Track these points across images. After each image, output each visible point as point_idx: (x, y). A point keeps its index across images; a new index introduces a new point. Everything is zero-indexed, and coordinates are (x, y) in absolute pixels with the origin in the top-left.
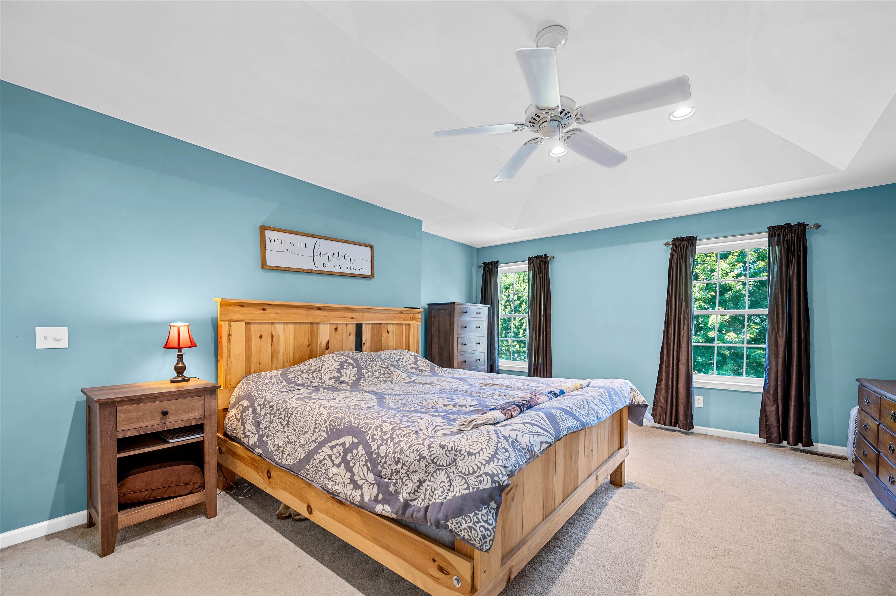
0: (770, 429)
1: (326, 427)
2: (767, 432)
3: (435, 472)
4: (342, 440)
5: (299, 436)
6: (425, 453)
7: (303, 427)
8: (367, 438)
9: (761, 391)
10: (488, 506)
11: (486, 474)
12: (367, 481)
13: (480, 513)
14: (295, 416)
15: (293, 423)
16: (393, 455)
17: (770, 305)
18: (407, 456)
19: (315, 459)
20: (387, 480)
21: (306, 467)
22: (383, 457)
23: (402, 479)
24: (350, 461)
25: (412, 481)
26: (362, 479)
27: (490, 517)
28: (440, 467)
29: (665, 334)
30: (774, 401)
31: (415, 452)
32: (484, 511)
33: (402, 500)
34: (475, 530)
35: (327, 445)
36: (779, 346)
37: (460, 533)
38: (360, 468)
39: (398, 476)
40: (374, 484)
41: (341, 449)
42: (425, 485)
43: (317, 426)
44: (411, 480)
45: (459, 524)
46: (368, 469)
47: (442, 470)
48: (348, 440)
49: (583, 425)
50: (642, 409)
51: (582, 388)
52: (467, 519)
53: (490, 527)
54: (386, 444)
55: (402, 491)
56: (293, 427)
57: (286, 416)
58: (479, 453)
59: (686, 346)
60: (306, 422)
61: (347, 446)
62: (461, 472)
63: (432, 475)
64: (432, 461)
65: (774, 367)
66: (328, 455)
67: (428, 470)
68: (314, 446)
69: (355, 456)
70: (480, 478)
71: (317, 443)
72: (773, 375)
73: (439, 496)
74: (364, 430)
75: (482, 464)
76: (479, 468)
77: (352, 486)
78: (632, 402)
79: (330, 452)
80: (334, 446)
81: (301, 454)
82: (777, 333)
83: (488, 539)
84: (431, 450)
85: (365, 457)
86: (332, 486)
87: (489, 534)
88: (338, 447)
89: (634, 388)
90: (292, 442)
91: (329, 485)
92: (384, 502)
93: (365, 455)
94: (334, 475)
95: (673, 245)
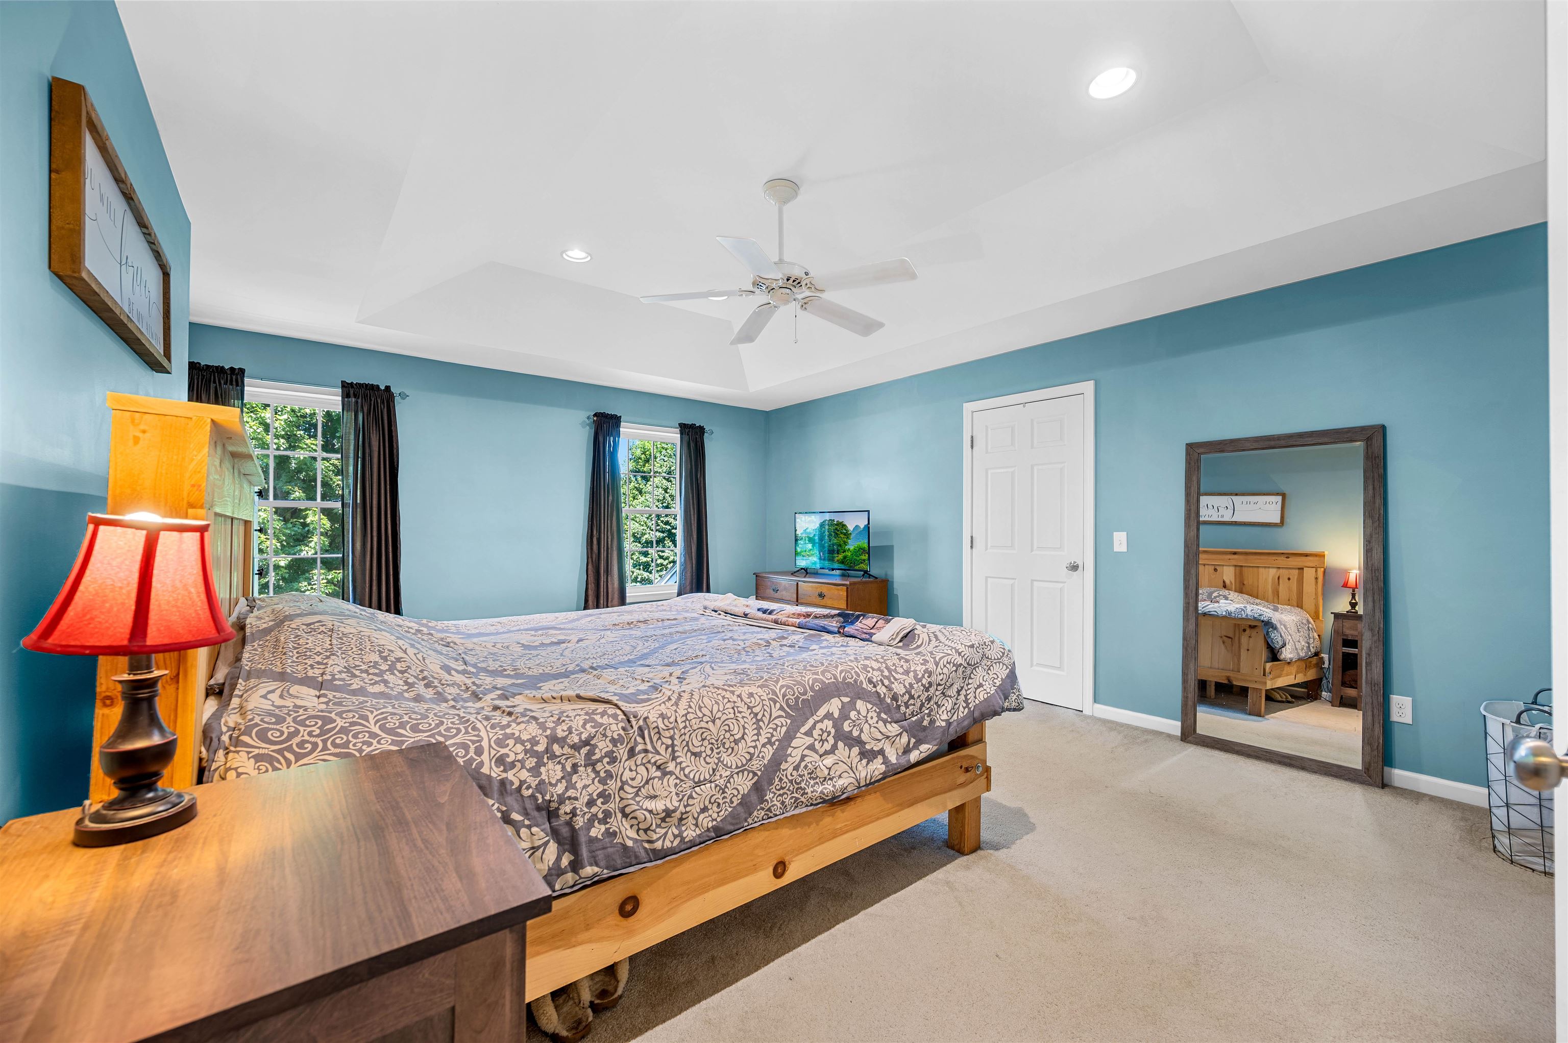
1: (782, 708)
3: (972, 672)
4: (822, 712)
5: (719, 759)
6: (960, 660)
7: (722, 737)
8: (866, 686)
12: (888, 737)
14: (685, 727)
15: (684, 743)
16: (920, 684)
18: (940, 674)
19: (783, 771)
20: (916, 718)
21: (767, 797)
22: (904, 694)
23: (936, 703)
24: (852, 730)
25: (950, 697)
26: (880, 740)
28: (975, 666)
31: (948, 665)
33: (944, 724)
35: (798, 735)
38: (873, 729)
39: (932, 703)
40: (901, 734)
41: (828, 724)
42: (963, 692)
43: (759, 717)
44: (949, 696)
46: (885, 722)
47: (978, 667)
48: (834, 706)
55: (938, 716)
56: (689, 750)
57: (655, 739)
60: (726, 723)
61: (836, 715)
62: (995, 659)
63: (970, 678)
64: (968, 664)
66: (808, 748)
68: (771, 753)
69: (858, 719)
71: (777, 743)
72: (688, 577)
73: (990, 688)
74: (851, 681)
77: (864, 761)
79: (808, 741)
80: (814, 726)
81: (744, 784)
84: (962, 654)
85: (875, 711)
86: (834, 786)
88: (819, 726)
90: (705, 780)
91: (828, 788)
92: (919, 742)
93: (874, 708)
94: (830, 769)
95: (595, 420)
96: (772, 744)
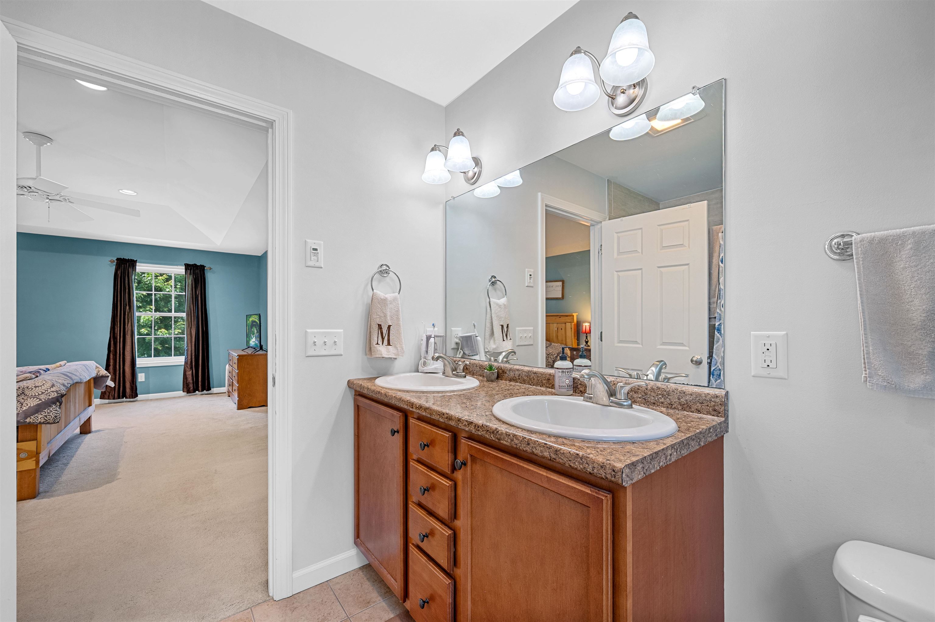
0: (189, 385)
2: (187, 388)
9: (184, 364)
10: (56, 404)
11: (53, 392)
13: (51, 408)
17: (187, 311)
27: (57, 408)
30: (190, 368)
32: (54, 407)
34: (49, 415)
36: (192, 335)
37: (37, 421)
45: (36, 417)
49: (81, 379)
50: (104, 378)
51: (61, 366)
52: (42, 413)
53: (59, 412)
58: (43, 385)
59: (130, 339)
62: (32, 396)
65: (190, 348)
70: (48, 394)
72: (189, 353)
75: (48, 389)
76: (47, 390)
78: (97, 375)
82: (191, 328)
83: (58, 417)
87: (58, 415)
89: (98, 366)
95: (117, 262)
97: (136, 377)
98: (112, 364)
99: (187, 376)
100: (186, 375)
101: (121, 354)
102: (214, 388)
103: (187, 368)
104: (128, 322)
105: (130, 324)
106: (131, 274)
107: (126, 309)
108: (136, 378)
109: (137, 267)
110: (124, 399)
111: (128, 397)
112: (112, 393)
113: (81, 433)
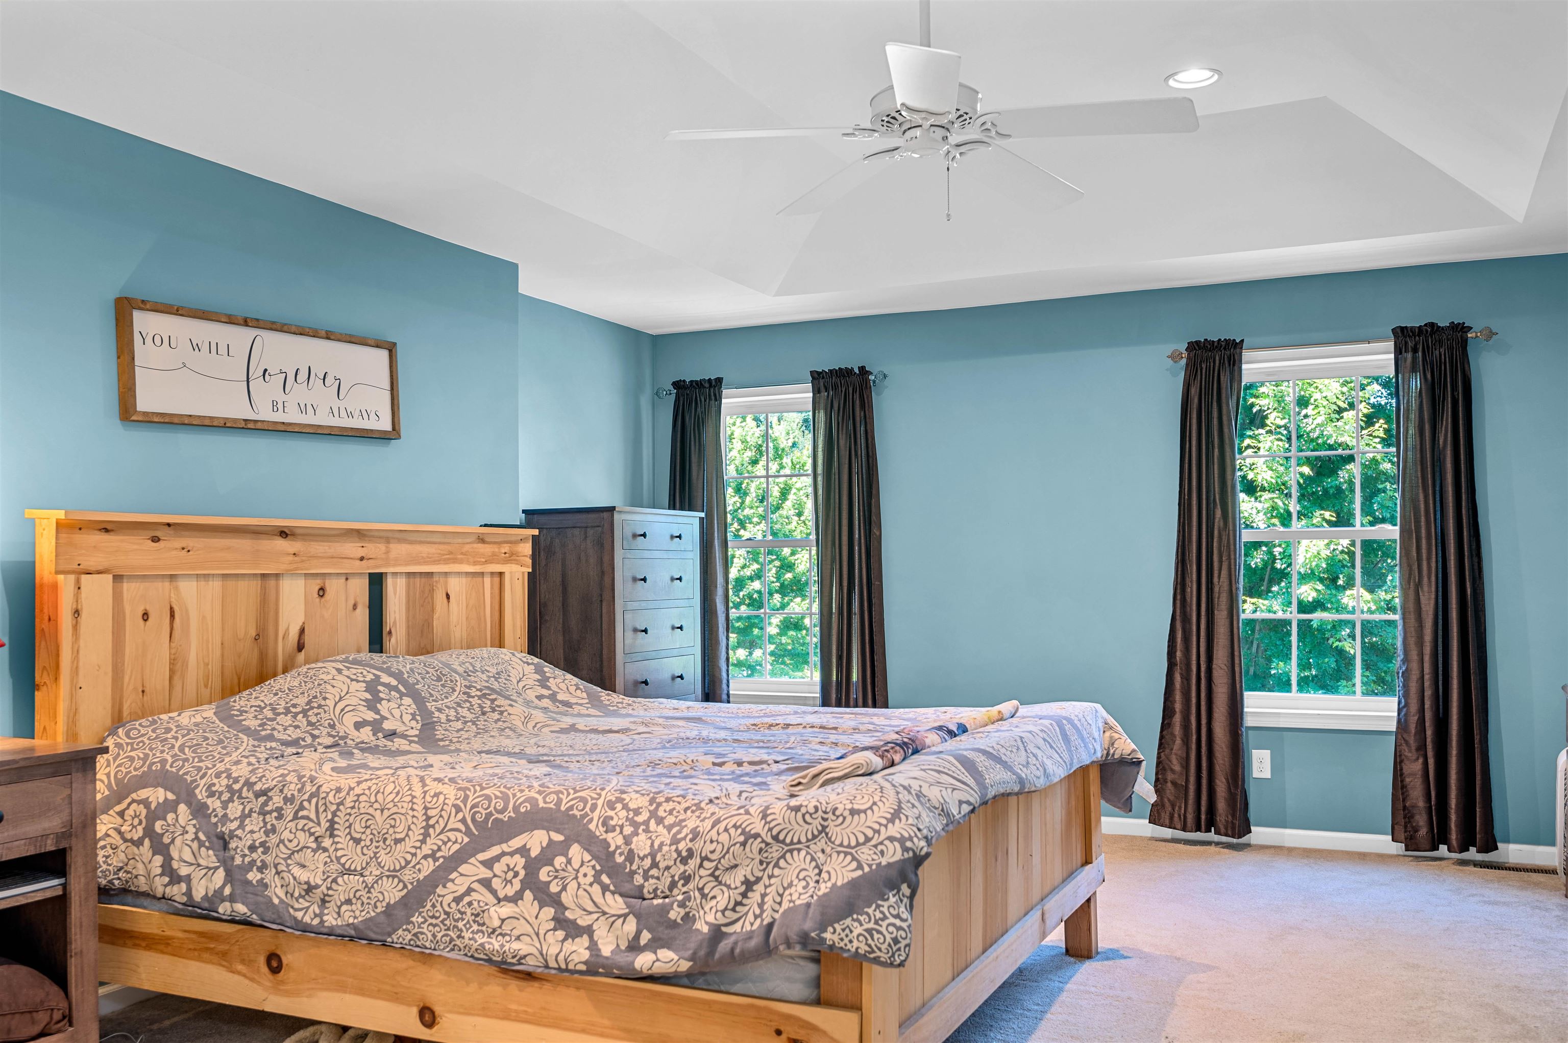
0: (1412, 816)
1: (463, 821)
2: (1406, 827)
3: (783, 857)
4: (516, 843)
5: (376, 853)
6: (758, 827)
7: (385, 831)
8: (592, 827)
9: (1393, 728)
10: (898, 892)
11: (891, 839)
12: (604, 913)
13: (886, 904)
14: (353, 808)
15: (347, 824)
16: (674, 847)
17: (1403, 516)
18: (712, 842)
19: (439, 896)
20: (660, 901)
21: (414, 919)
22: (646, 856)
23: (701, 890)
24: (550, 882)
25: (729, 887)
26: (591, 913)
27: (902, 909)
28: (792, 847)
29: (1178, 591)
30: (1418, 749)
31: (732, 831)
32: (892, 900)
33: (705, 929)
34: (879, 932)
35: (472, 860)
36: (1424, 615)
37: (849, 946)
38: (581, 892)
39: (691, 886)
40: (625, 916)
41: (519, 862)
42: (759, 888)
43: (432, 822)
44: (725, 885)
45: (847, 931)
46: (605, 888)
47: (799, 850)
48: (536, 841)
49: (1021, 781)
50: (1128, 769)
51: (1001, 719)
52: (861, 918)
53: (904, 925)
54: (647, 831)
55: (702, 912)
56: (349, 833)
57: (321, 810)
58: (871, 808)
59: (1227, 622)
60: (394, 816)
61: (533, 854)
62: (841, 845)
63: (777, 865)
64: (775, 838)
65: (1415, 666)
66: (479, 881)
67: (767, 858)
68: (431, 870)
69: (563, 870)
70: (880, 847)
71: (441, 860)
72: (1414, 686)
73: (800, 894)
74: (578, 814)
75: (880, 824)
76: (878, 832)
77: (560, 934)
78: (1108, 754)
79: (485, 873)
80: (497, 858)
81: (392, 893)
82: (1419, 585)
83: (902, 945)
84: (769, 819)
85: (594, 867)
86: (502, 946)
87: (904, 935)
88: (506, 860)
89: (1112, 721)
90: (355, 870)
91: (494, 944)
92: (655, 944)
93: (593, 862)
94: (503, 921)
95: (1189, 358)
96: (435, 860)
97: (1243, 763)
98: (1178, 706)
99: (1408, 780)
100: (1401, 775)
101: (1203, 675)
102: (1507, 841)
103: (1404, 747)
104: (1221, 562)
105: (1224, 572)
106: (1227, 394)
107: (1214, 518)
108: (1244, 768)
109: (1244, 366)
110: (1212, 836)
111: (1223, 830)
112: (1180, 808)
113: (1068, 952)
